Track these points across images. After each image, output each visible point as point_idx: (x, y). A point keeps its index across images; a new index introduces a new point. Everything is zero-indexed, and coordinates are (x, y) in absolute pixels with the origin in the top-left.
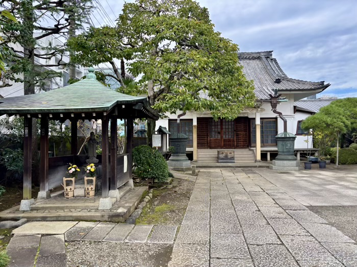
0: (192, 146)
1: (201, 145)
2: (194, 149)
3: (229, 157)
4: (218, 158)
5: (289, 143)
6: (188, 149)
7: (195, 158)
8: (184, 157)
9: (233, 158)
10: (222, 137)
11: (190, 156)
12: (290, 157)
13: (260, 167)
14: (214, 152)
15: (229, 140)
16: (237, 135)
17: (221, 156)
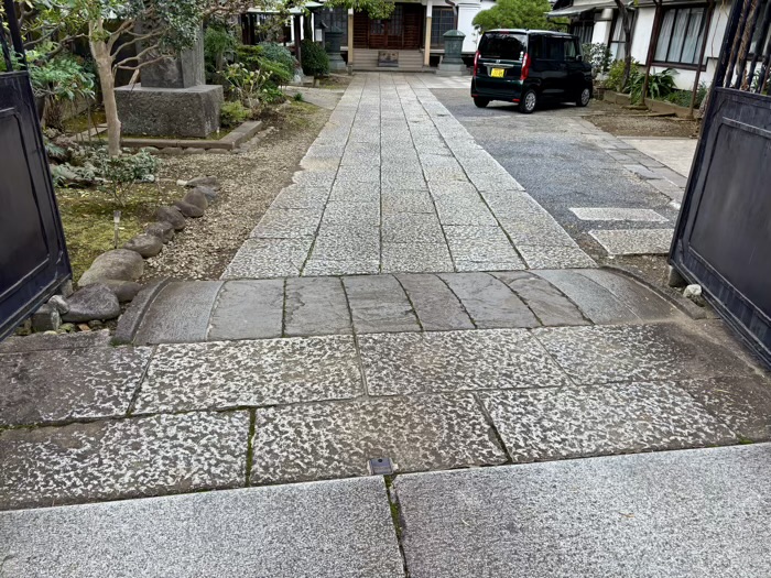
0: (346, 45)
1: (358, 44)
2: (349, 48)
3: (392, 59)
4: (379, 61)
5: (455, 44)
6: (342, 48)
7: (350, 60)
8: (338, 57)
9: (396, 61)
10: (386, 33)
11: (345, 56)
12: (455, 60)
13: (426, 72)
14: (373, 54)
15: (395, 37)
16: (406, 31)
17: (383, 58)
